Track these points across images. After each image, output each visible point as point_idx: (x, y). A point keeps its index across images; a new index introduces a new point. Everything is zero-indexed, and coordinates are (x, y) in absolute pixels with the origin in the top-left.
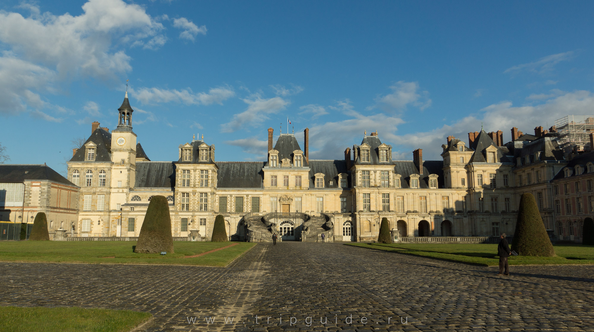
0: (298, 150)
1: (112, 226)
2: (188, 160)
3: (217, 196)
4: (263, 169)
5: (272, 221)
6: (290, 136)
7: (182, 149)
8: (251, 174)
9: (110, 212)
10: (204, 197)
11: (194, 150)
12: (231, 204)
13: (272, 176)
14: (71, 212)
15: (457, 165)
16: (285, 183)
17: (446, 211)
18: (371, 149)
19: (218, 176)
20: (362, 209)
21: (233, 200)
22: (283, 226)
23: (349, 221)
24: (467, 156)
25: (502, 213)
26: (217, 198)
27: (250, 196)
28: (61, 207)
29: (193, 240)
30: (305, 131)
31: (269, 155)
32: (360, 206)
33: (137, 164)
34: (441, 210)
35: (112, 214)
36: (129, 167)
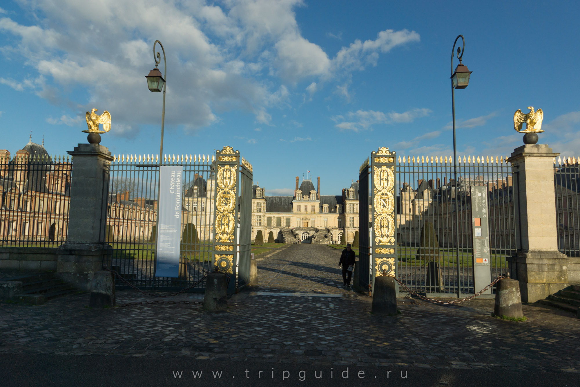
0: (313, 190)
4: (293, 201)
5: (297, 232)
6: (309, 181)
8: (286, 204)
10: (259, 218)
11: (253, 191)
12: (274, 222)
13: (298, 206)
16: (305, 210)
18: (355, 191)
19: (266, 205)
20: (348, 226)
21: (275, 219)
22: (304, 235)
24: (413, 195)
26: (266, 218)
27: (285, 217)
30: (318, 178)
31: (296, 193)
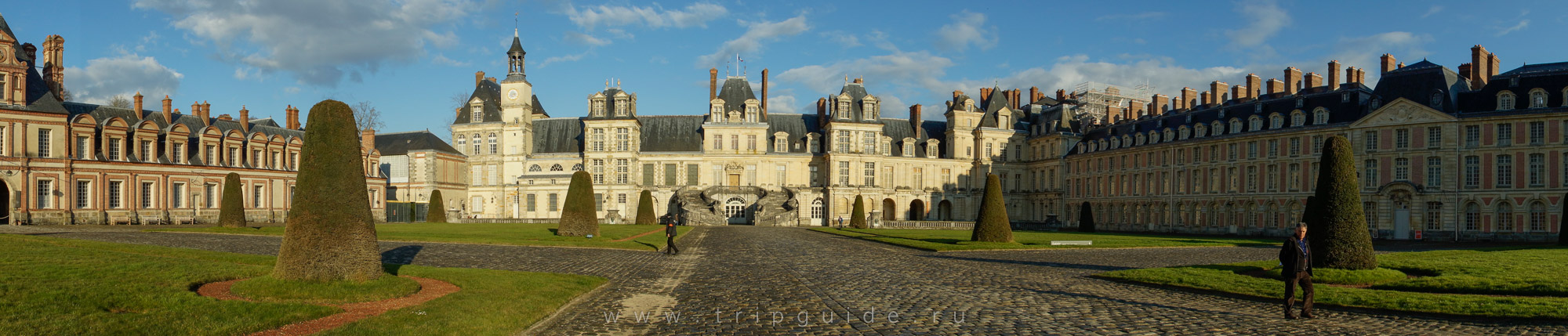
0: (751, 100)
1: (507, 204)
2: (600, 115)
3: (640, 163)
4: (703, 125)
5: (715, 197)
6: (741, 80)
7: (592, 101)
8: (687, 131)
9: (504, 186)
10: (622, 166)
11: (607, 101)
12: (659, 174)
13: (716, 136)
14: (459, 187)
15: (963, 129)
16: (733, 145)
17: (946, 186)
18: (853, 101)
19: (640, 136)
20: (837, 183)
21: (662, 168)
22: (730, 205)
23: (820, 199)
24: (976, 118)
25: (1011, 192)
26: (640, 165)
27: (685, 163)
28: (449, 181)
29: (611, 223)
30: (763, 73)
31: (711, 105)
32: (835, 178)
33: (533, 122)
34: (940, 188)
35: (506, 189)
36: (524, 128)
